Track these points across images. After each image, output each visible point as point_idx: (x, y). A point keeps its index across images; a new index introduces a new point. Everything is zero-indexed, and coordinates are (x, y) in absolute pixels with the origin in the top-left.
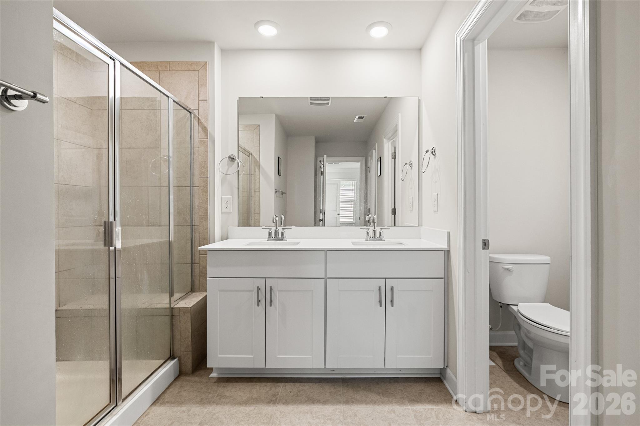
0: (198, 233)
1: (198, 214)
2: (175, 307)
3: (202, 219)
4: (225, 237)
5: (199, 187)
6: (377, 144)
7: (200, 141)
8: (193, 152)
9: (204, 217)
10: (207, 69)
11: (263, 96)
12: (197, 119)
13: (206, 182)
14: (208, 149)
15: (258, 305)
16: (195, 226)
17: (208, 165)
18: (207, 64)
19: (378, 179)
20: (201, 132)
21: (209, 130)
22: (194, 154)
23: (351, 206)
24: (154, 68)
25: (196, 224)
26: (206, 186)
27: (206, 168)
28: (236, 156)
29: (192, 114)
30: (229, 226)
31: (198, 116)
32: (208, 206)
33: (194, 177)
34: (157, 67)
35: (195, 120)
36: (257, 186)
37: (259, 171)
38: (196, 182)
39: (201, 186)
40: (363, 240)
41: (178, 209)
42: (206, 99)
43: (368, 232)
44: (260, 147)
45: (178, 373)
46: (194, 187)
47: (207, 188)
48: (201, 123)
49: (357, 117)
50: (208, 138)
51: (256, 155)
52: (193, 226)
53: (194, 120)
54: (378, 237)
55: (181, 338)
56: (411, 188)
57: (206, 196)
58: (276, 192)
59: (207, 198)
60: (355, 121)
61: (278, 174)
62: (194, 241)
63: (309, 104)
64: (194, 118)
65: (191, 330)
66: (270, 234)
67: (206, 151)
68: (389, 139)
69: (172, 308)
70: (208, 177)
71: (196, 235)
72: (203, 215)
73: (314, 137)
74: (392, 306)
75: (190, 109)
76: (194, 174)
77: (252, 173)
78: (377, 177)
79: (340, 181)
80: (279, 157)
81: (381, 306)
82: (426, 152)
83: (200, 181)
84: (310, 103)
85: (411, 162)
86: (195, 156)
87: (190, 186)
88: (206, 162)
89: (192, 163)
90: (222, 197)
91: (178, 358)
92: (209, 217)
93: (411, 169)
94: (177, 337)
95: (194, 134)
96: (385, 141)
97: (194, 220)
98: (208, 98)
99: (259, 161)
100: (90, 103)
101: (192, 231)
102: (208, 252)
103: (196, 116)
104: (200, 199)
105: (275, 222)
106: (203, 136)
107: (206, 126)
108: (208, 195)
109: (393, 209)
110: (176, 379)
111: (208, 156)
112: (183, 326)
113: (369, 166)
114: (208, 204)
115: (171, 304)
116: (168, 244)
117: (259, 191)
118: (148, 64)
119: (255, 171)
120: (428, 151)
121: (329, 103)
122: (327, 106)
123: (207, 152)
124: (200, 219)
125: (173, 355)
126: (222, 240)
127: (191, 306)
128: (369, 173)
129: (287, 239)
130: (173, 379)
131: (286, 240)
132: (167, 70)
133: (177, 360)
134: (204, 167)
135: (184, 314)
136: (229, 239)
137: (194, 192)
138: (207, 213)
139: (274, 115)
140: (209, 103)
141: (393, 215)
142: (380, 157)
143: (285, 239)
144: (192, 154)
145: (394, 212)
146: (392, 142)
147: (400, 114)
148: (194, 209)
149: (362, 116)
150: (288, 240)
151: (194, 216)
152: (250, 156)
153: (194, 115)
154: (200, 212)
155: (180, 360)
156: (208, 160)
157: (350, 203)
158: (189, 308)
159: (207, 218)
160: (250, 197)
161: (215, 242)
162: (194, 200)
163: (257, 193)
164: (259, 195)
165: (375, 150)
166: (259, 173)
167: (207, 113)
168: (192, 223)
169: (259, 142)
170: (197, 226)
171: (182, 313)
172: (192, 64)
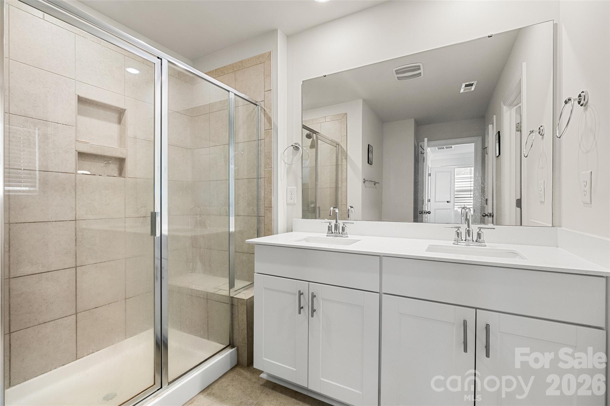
0: (264, 225)
1: (264, 205)
2: (234, 297)
3: (267, 210)
4: (289, 230)
5: (264, 178)
6: (495, 116)
7: (266, 132)
8: (260, 144)
9: (269, 208)
10: (271, 59)
11: (326, 74)
12: (263, 110)
13: (270, 172)
14: (273, 139)
15: (300, 313)
16: (261, 217)
17: (272, 155)
18: (271, 54)
19: (497, 160)
20: (267, 123)
21: (273, 120)
22: (260, 146)
23: (469, 196)
24: (231, 70)
25: (262, 215)
26: (270, 177)
27: (270, 159)
28: (301, 145)
29: (259, 107)
30: (293, 218)
31: (264, 107)
32: (272, 197)
33: (260, 168)
34: (233, 68)
35: (262, 111)
36: (344, 177)
37: (346, 161)
38: (263, 173)
39: (266, 177)
40: (451, 243)
41: (248, 201)
42: (270, 89)
43: (457, 233)
44: (347, 136)
45: (235, 363)
46: (260, 178)
47: (271, 179)
48: (267, 114)
49: (464, 85)
50: (272, 128)
51: (343, 145)
52: (260, 217)
53: (260, 113)
54: (475, 240)
55: (239, 329)
56: (542, 168)
57: (271, 187)
58: (364, 182)
59: (271, 190)
60: (462, 91)
61: (368, 163)
62: (261, 231)
63: (397, 79)
64: (261, 110)
65: (247, 322)
66: (330, 229)
67: (270, 142)
68: (511, 105)
69: (232, 297)
70: (272, 167)
71: (262, 226)
72: (268, 206)
73: (413, 120)
74: (488, 355)
75: (257, 102)
76: (260, 166)
77: (340, 163)
78: (495, 158)
79: (455, 168)
80: (369, 145)
81: (465, 350)
82: (566, 102)
83: (265, 172)
84: (398, 77)
85: (541, 128)
86: (261, 147)
87: (256, 177)
88: (270, 153)
89: (259, 154)
90: (288, 187)
91: (236, 348)
92: (272, 208)
93: (543, 138)
94: (236, 327)
95: (260, 126)
96: (505, 108)
97: (261, 211)
98: (272, 88)
99: (346, 150)
100: (190, 112)
101: (259, 222)
102: (256, 246)
103: (262, 108)
104: (265, 190)
105: (331, 215)
106: (267, 127)
107: (270, 116)
108: (272, 186)
109: (518, 199)
110: (232, 369)
111: (272, 146)
112: (240, 316)
113: (486, 147)
114: (272, 195)
115: (230, 293)
116: (228, 234)
117: (346, 181)
118: (227, 67)
119: (342, 162)
120: (569, 100)
121: (420, 73)
122: (419, 77)
123: (272, 142)
124: (266, 210)
125: (233, 343)
126: (287, 232)
127: (247, 298)
128: (486, 155)
129: (348, 235)
130: (229, 368)
131: (347, 237)
132: (240, 69)
133: (235, 350)
134: (268, 158)
135: (242, 306)
136: (293, 232)
137: (260, 183)
138: (271, 204)
139: (362, 100)
140: (273, 93)
141: (518, 207)
142: (499, 132)
143: (346, 235)
144: (259, 146)
145: (519, 203)
146: (516, 109)
147: (524, 64)
148: (260, 200)
149: (471, 83)
150: (350, 237)
151: (261, 207)
152: (337, 146)
153: (261, 107)
154: (265, 202)
155: (237, 350)
156: (272, 151)
157: (469, 193)
158: (245, 300)
159: (270, 209)
160: (337, 188)
161: (278, 234)
162: (261, 191)
163: (344, 184)
164: (346, 185)
165: (493, 124)
166: (346, 163)
167: (271, 103)
168: (259, 213)
169: (346, 131)
170: (263, 217)
171: (240, 303)
172: (258, 57)
